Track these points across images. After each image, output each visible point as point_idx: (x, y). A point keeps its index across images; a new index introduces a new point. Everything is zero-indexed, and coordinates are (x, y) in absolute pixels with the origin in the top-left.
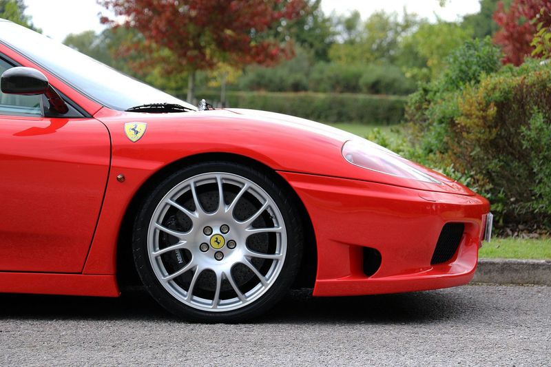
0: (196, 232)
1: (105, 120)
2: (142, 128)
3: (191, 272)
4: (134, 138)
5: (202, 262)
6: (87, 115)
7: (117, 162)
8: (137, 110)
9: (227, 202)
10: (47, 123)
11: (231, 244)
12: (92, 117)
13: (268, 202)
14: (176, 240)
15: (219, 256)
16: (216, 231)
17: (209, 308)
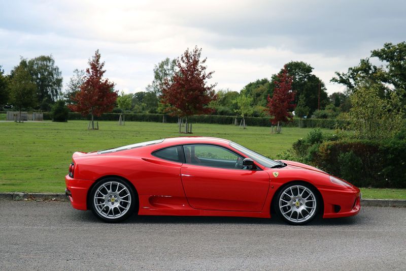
0: (292, 201)
1: (266, 171)
2: (277, 173)
3: (291, 212)
4: (276, 176)
5: (294, 209)
6: (262, 170)
7: (271, 183)
8: (273, 168)
9: (300, 193)
10: (251, 172)
11: (301, 204)
12: (263, 170)
13: (311, 193)
14: (287, 203)
15: (298, 207)
16: (297, 201)
17: (296, 222)
